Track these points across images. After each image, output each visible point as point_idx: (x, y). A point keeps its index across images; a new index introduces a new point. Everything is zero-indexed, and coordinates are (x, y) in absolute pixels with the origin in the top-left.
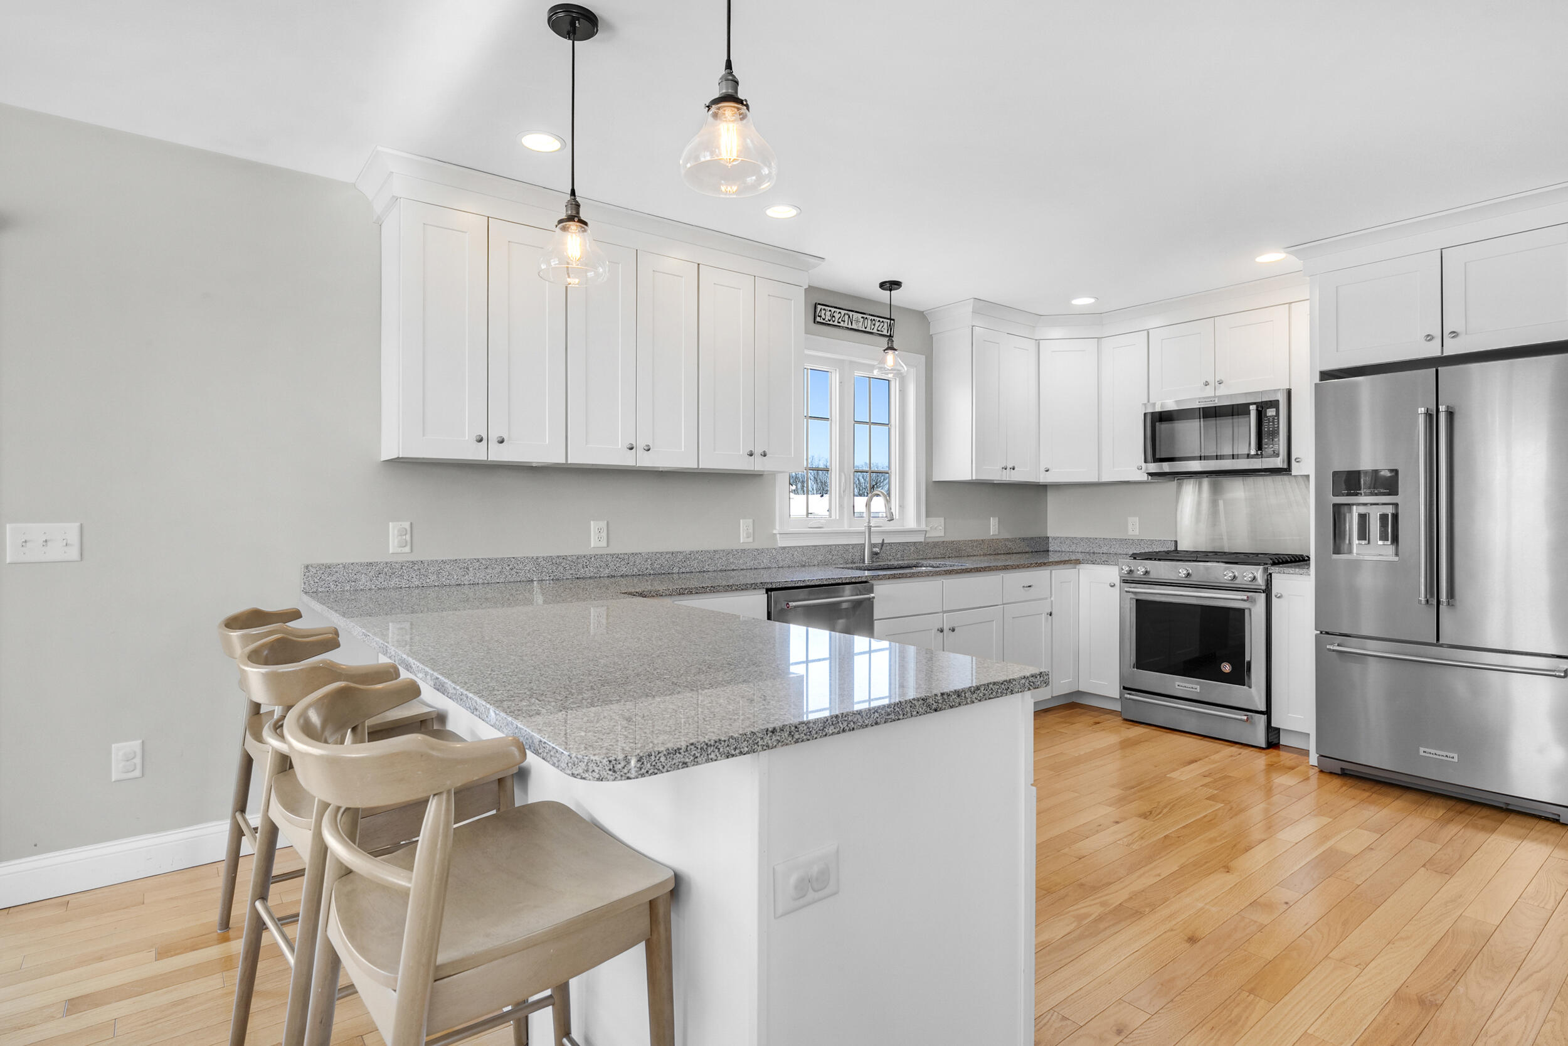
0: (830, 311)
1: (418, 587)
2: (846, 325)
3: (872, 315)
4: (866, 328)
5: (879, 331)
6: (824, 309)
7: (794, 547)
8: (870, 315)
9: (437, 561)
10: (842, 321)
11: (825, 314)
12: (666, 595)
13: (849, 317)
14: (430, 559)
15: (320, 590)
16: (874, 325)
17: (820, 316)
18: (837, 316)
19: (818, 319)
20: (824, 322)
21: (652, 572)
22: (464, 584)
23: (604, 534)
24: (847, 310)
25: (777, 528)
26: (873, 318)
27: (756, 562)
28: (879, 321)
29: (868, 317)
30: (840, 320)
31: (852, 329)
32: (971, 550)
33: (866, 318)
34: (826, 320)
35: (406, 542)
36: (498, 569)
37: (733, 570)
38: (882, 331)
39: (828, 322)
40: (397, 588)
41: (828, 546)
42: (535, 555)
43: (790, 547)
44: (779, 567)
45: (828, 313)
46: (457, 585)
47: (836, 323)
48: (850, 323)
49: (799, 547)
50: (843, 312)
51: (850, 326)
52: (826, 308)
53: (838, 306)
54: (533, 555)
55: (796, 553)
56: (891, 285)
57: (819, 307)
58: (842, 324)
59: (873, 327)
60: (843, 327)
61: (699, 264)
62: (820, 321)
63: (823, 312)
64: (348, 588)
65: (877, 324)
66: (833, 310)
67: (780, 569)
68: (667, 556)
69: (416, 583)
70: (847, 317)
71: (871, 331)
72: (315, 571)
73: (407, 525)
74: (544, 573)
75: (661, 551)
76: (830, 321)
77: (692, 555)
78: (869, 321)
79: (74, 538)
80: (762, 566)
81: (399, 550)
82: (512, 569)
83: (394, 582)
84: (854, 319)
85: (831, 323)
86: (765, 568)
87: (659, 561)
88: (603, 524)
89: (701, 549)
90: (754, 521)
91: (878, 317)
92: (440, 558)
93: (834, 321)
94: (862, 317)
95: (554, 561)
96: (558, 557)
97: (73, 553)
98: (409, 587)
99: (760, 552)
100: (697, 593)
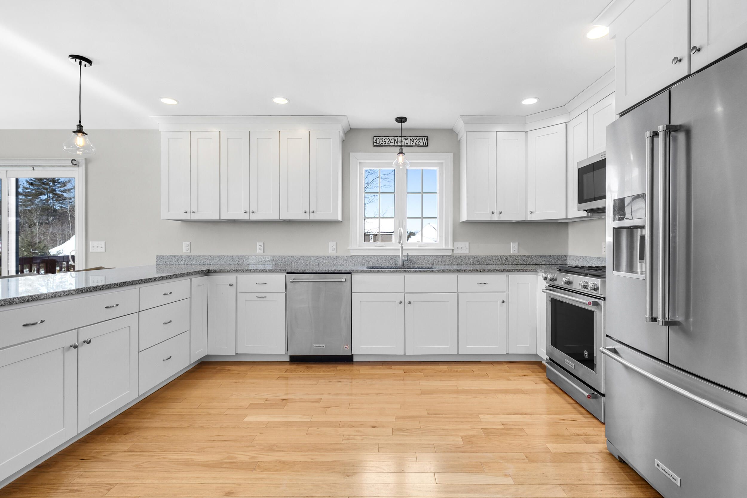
0: (382, 139)
1: (190, 265)
2: (393, 144)
3: (411, 137)
4: (407, 144)
5: (417, 144)
6: (379, 139)
7: (358, 256)
8: (409, 137)
9: (196, 256)
10: (390, 143)
11: (379, 141)
12: (231, 272)
13: (395, 140)
14: (194, 255)
15: (161, 264)
16: (413, 141)
17: (376, 143)
18: (387, 141)
19: (375, 144)
20: (379, 145)
21: (281, 264)
22: (206, 265)
23: (262, 248)
24: (393, 137)
25: (350, 246)
26: (412, 138)
27: (335, 262)
28: (417, 139)
29: (408, 138)
30: (389, 143)
31: (397, 146)
32: (490, 261)
33: (407, 139)
34: (380, 143)
35: (188, 249)
36: (218, 260)
37: (323, 265)
38: (418, 144)
39: (382, 145)
40: (184, 265)
41: (380, 256)
42: (232, 255)
43: (356, 256)
44: (348, 265)
45: (381, 141)
46: (203, 265)
47: (386, 144)
48: (396, 143)
49: (361, 256)
50: (390, 138)
51: (396, 144)
52: (379, 138)
53: (387, 136)
54: (231, 255)
55: (359, 258)
56: (401, 120)
57: (375, 138)
58: (391, 144)
59: (412, 143)
60: (391, 146)
61: (280, 132)
62: (376, 145)
63: (378, 140)
64: (169, 264)
65: (415, 141)
66: (384, 138)
67: (349, 266)
68: (289, 257)
69: (190, 263)
70: (393, 140)
71: (411, 145)
72: (159, 257)
73: (189, 243)
74: (235, 262)
75: (286, 255)
76: (382, 144)
77: (301, 257)
78: (409, 141)
79: (103, 246)
80: (339, 264)
81: (186, 252)
82: (223, 260)
83: (183, 262)
84: (398, 141)
85: (383, 145)
86: (341, 265)
87: (285, 260)
88: (262, 244)
89: (306, 255)
90: (336, 243)
91: (415, 137)
92: (197, 255)
93: (385, 144)
94: (404, 139)
95: (239, 257)
96: (241, 256)
97: (103, 250)
98: (187, 264)
99: (338, 257)
100: (246, 272)
